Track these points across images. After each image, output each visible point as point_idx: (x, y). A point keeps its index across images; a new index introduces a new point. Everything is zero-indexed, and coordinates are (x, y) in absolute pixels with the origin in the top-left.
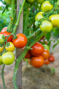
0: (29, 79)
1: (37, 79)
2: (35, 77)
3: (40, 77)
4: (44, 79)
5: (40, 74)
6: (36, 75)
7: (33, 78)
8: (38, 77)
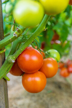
0: (35, 102)
1: (47, 102)
2: (45, 99)
3: (51, 99)
4: (58, 102)
5: (53, 92)
6: (46, 94)
7: (41, 99)
8: (49, 99)
